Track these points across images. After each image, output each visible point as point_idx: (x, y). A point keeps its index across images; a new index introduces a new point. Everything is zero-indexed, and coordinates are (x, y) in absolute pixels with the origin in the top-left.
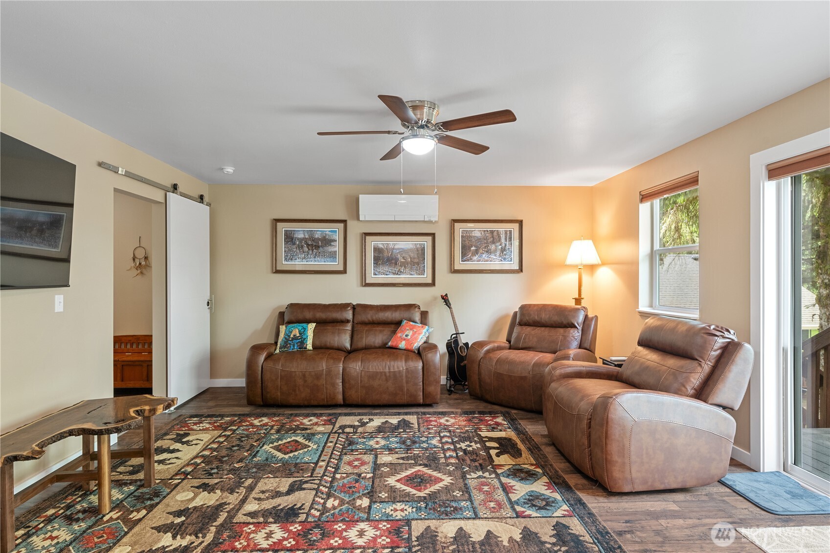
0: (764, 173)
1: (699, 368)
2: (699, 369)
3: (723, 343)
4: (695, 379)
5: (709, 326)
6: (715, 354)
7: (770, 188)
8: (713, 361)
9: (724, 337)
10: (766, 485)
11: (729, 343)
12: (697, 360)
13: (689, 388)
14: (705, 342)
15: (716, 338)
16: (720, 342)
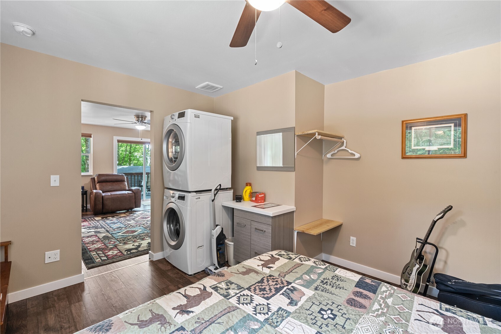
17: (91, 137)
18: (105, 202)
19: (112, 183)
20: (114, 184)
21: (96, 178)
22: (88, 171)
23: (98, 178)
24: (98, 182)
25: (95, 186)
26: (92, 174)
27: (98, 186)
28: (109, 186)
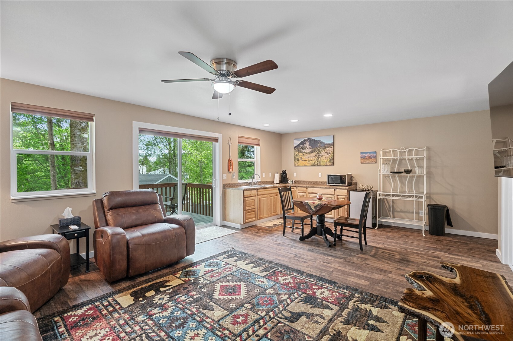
17: (92, 120)
18: (133, 254)
19: (137, 208)
20: (141, 210)
21: (105, 200)
22: (86, 186)
23: (109, 200)
24: (111, 209)
25: (105, 215)
26: (94, 191)
27: (109, 216)
28: (131, 216)
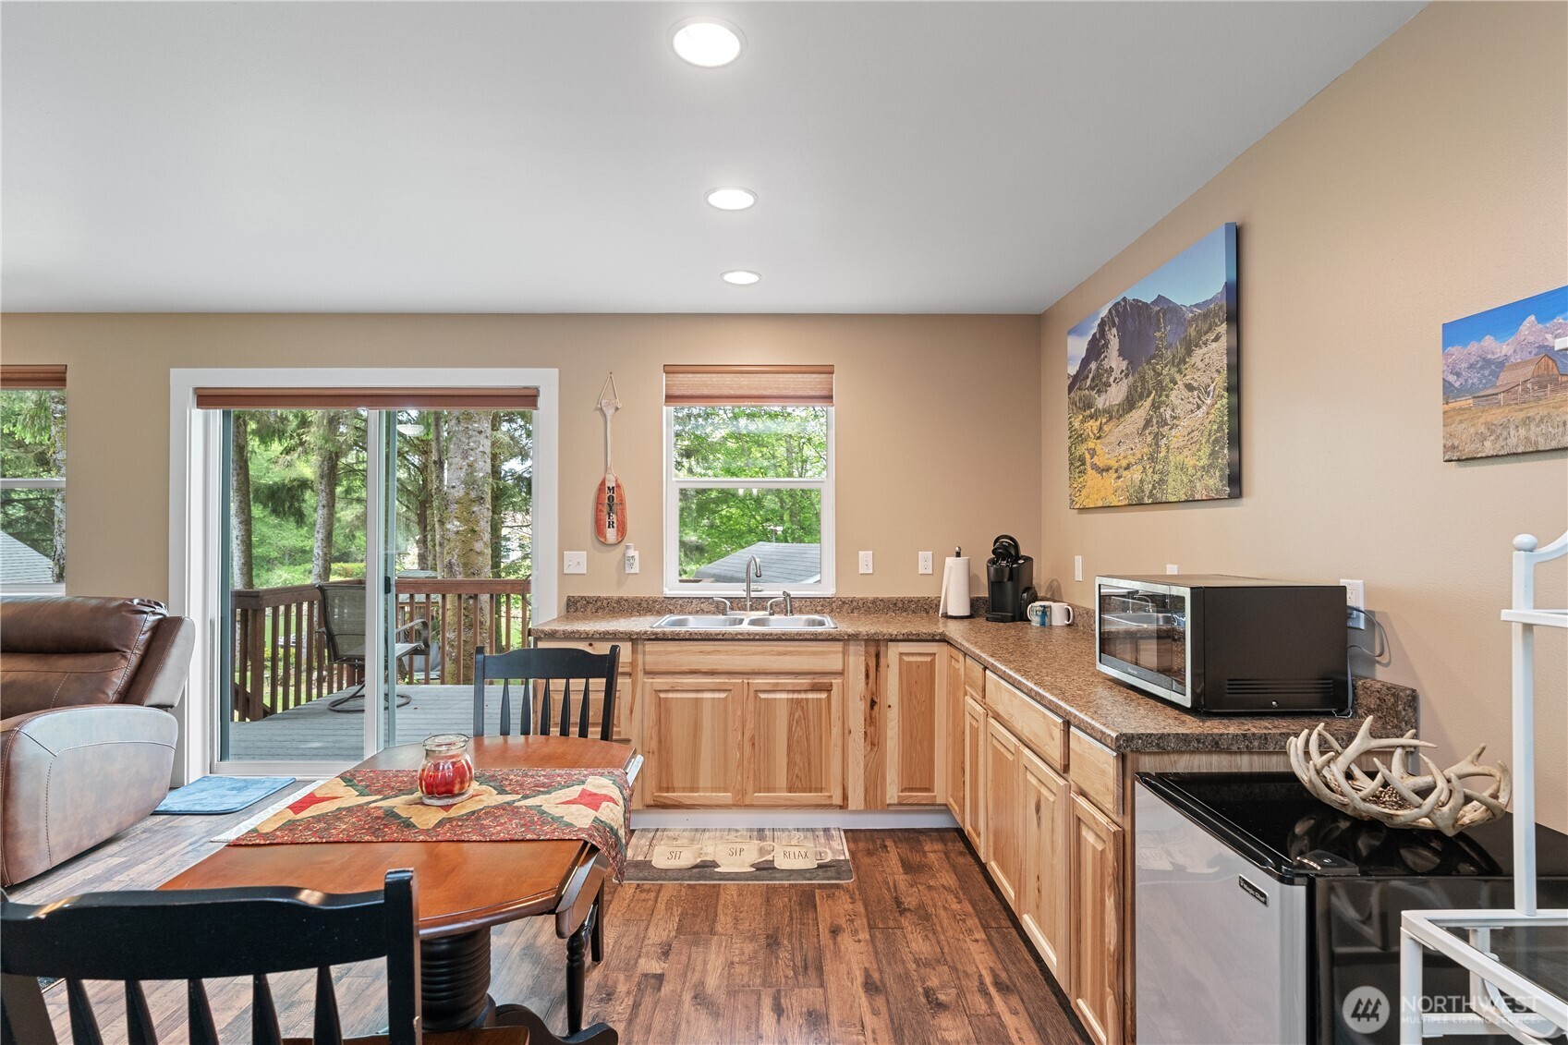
0: (191, 398)
1: (123, 661)
2: (123, 663)
3: (154, 621)
4: (119, 679)
5: (131, 600)
6: (143, 638)
7: (197, 414)
8: (142, 648)
9: (154, 613)
10: (204, 793)
11: (160, 620)
12: (117, 651)
13: (110, 693)
14: (130, 623)
15: (145, 616)
16: (151, 619)
